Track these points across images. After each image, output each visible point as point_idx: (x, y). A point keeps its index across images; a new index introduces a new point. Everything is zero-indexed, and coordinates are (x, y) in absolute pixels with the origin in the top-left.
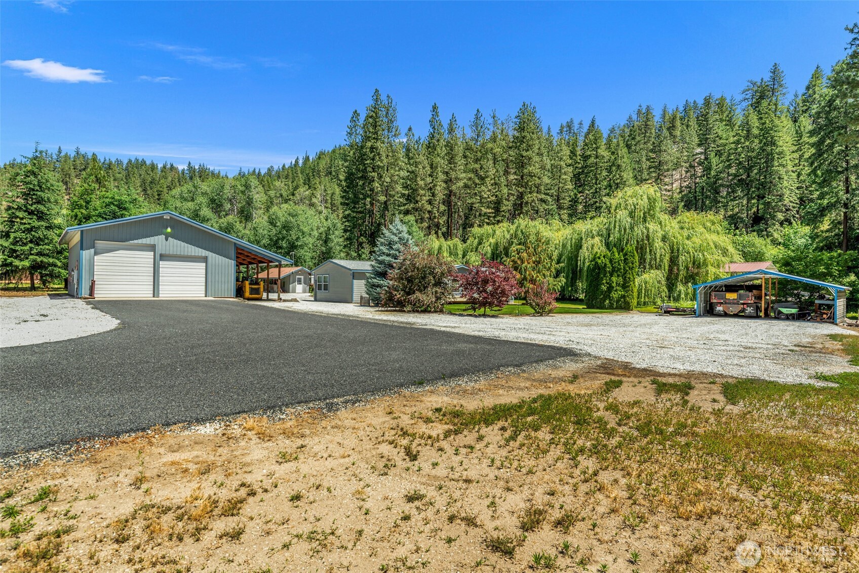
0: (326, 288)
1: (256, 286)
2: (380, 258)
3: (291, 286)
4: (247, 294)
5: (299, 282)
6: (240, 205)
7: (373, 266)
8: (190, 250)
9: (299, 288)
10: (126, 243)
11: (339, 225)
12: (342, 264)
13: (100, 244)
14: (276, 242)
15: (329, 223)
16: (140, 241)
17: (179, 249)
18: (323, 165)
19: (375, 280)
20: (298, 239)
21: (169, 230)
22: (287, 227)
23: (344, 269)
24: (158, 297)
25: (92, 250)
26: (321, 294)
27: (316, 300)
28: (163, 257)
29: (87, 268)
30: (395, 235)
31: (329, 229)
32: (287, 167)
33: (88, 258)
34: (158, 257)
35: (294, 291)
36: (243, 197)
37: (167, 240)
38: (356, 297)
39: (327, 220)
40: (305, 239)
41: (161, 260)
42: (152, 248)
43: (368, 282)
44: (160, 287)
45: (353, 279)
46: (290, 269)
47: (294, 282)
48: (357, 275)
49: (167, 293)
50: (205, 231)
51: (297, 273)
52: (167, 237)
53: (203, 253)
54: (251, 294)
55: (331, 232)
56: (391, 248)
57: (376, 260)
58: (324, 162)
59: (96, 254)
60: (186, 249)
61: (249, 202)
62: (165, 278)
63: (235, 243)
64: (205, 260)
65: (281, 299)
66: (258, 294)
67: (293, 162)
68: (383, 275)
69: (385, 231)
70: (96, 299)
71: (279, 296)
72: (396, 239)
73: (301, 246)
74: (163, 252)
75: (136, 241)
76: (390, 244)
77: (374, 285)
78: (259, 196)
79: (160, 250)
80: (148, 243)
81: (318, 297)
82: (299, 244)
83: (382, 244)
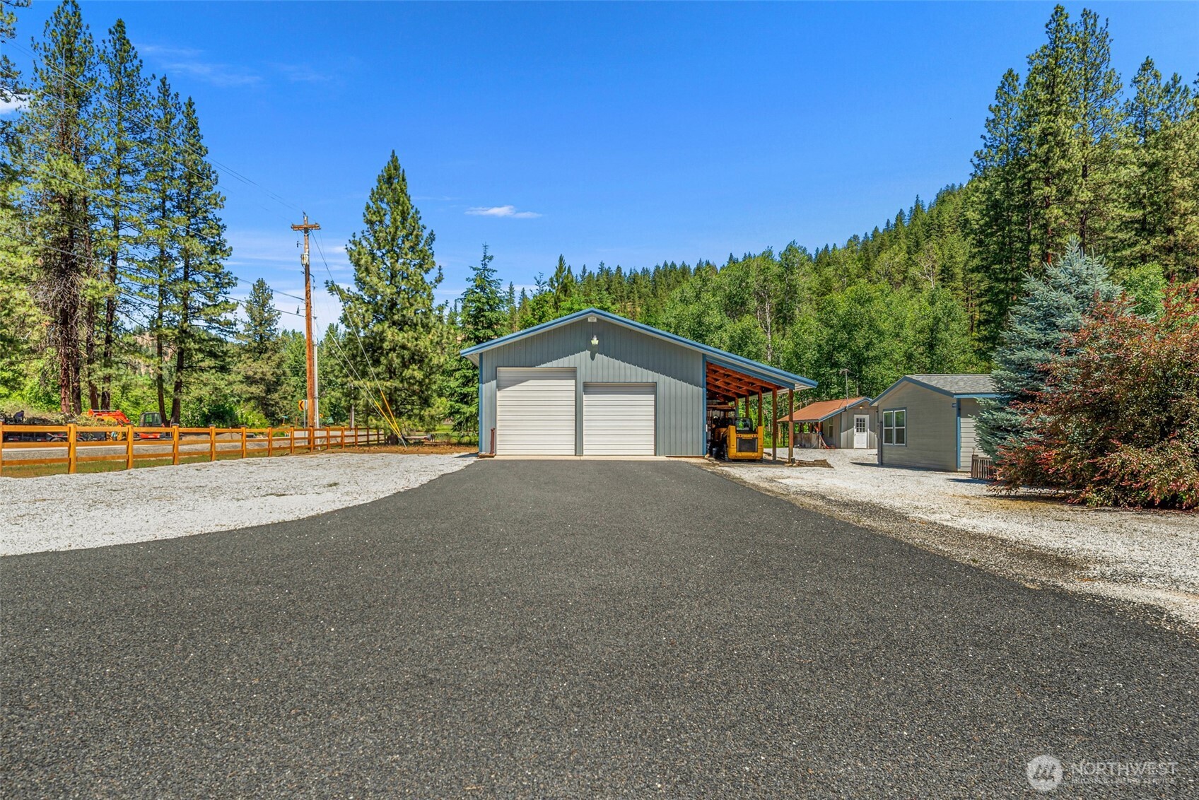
0: (901, 437)
1: (750, 436)
2: (1018, 356)
3: (843, 434)
4: (733, 451)
5: (861, 426)
6: (774, 301)
7: (998, 380)
8: (628, 372)
9: (861, 439)
10: (537, 368)
11: (960, 311)
12: (933, 383)
13: (504, 372)
14: (830, 356)
15: (938, 309)
16: (554, 364)
17: (611, 371)
18: (949, 212)
19: (1002, 415)
20: (869, 346)
21: (595, 341)
22: (849, 326)
23: (937, 395)
24: (582, 455)
25: (494, 383)
26: (893, 450)
27: (882, 464)
28: (588, 388)
29: (488, 411)
30: (1067, 290)
31: (937, 320)
32: (881, 231)
33: (488, 395)
34: (581, 387)
35: (850, 445)
36: (780, 286)
37: (593, 358)
38: (965, 460)
39: (932, 303)
40: (884, 344)
41: (586, 392)
42: (571, 373)
43: (982, 420)
44: (585, 438)
45: (959, 414)
46: (839, 402)
47: (849, 427)
48: (963, 406)
49: (596, 449)
50: (652, 338)
51: (854, 409)
52: (594, 352)
53: (648, 376)
54: (740, 451)
55: (942, 326)
56: (1053, 326)
57: (1007, 362)
58: (951, 207)
59: (499, 387)
60: (622, 372)
61: (792, 291)
62: (593, 424)
63: (704, 355)
64: (652, 388)
65: (793, 461)
66: (754, 450)
67: (893, 221)
68: (1026, 398)
69: (1032, 284)
70: (496, 458)
71: (791, 454)
72: (1067, 299)
73: (875, 357)
74: (588, 380)
75: (549, 365)
76: (1048, 319)
77: (999, 428)
78: (806, 281)
79: (583, 376)
80: (566, 365)
81: (886, 459)
82: (871, 354)
83: (1024, 319)
